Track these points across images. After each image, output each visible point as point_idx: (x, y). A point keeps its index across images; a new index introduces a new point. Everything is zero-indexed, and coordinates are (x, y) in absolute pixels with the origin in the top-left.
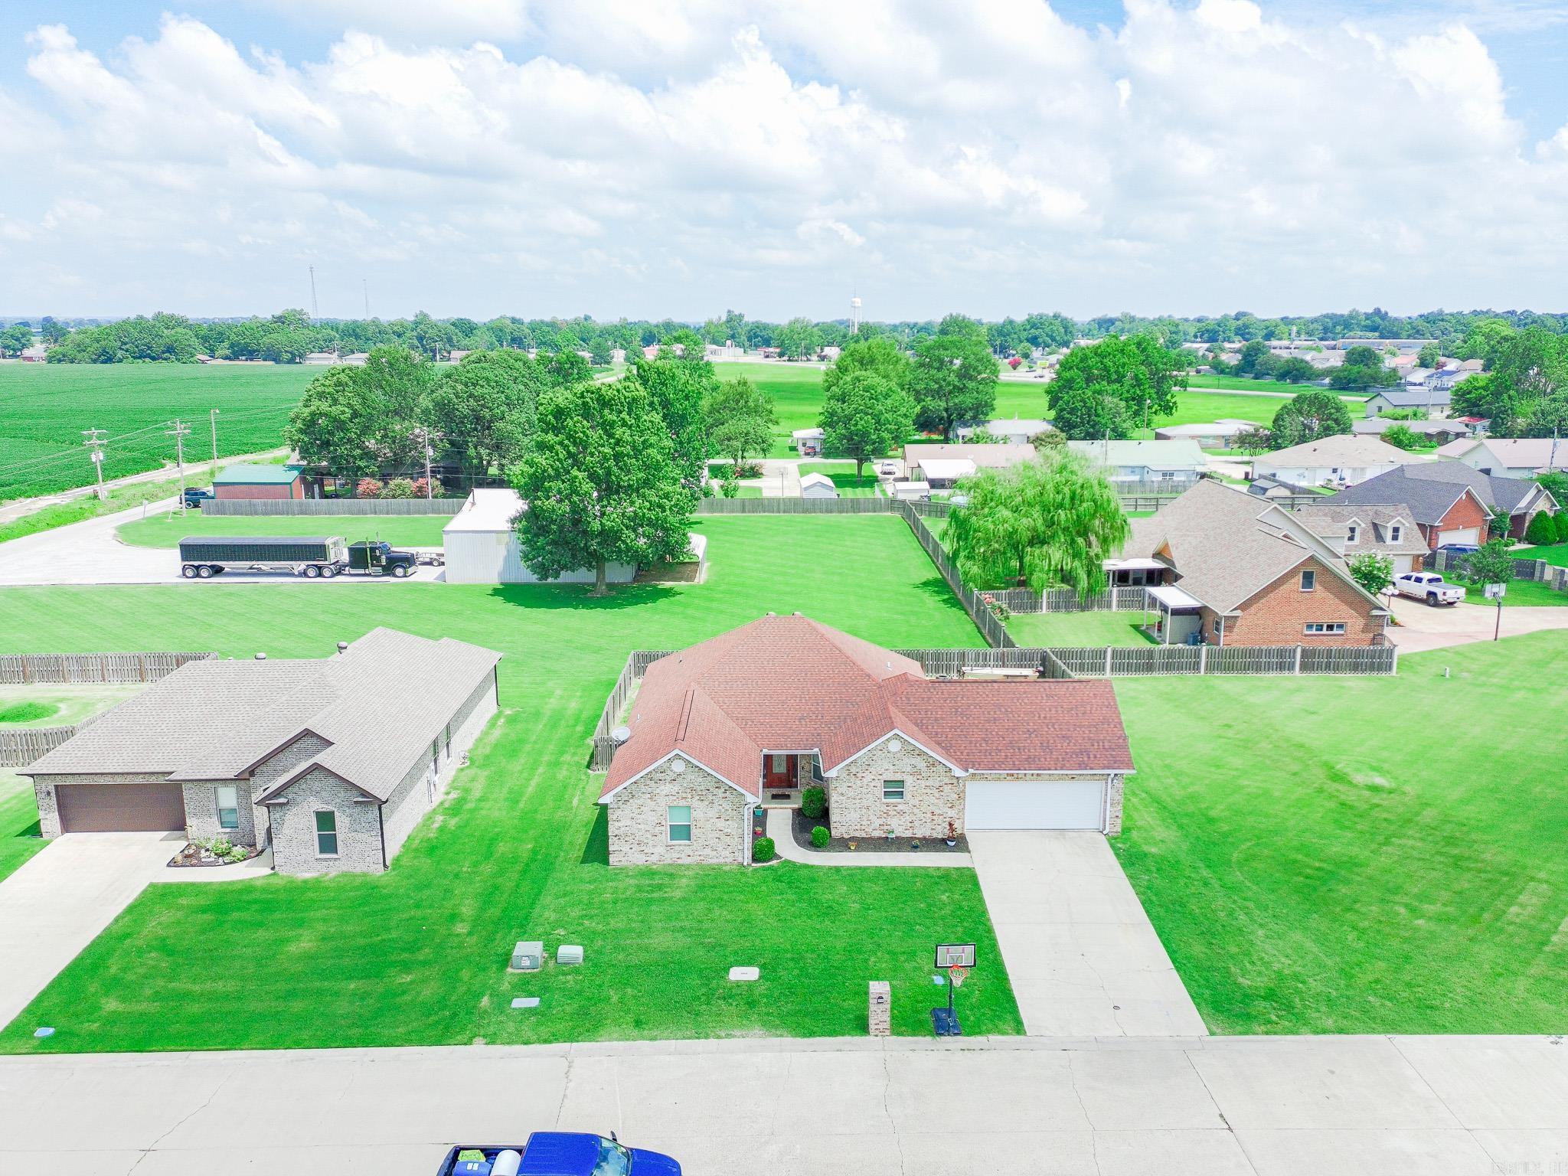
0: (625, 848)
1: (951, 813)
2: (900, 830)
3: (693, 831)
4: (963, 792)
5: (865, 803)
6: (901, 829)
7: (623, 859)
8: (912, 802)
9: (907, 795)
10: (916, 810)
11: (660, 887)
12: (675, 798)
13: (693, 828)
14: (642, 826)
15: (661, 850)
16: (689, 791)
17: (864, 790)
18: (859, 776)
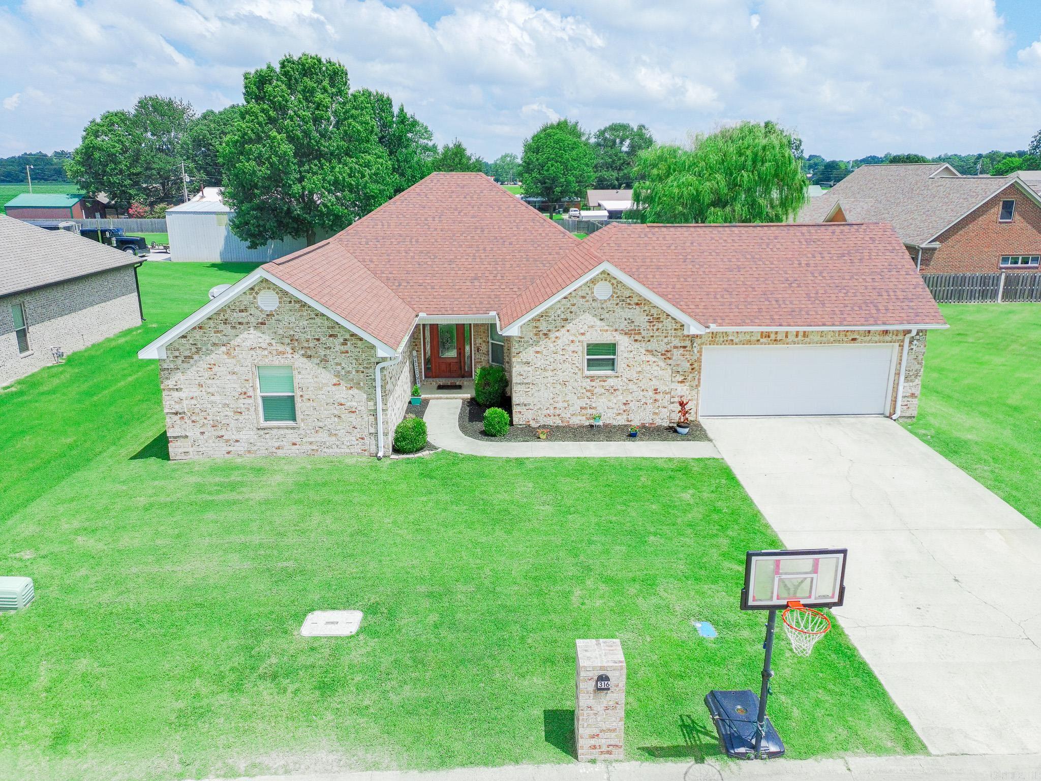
0: (193, 432)
1: (682, 390)
2: (611, 417)
3: (299, 405)
4: (699, 360)
5: (561, 376)
6: (610, 414)
7: (190, 450)
8: (628, 374)
9: (620, 364)
10: (632, 386)
11: (233, 486)
12: (266, 352)
13: (298, 400)
14: (217, 398)
15: (250, 435)
16: (287, 341)
17: (558, 357)
18: (552, 335)
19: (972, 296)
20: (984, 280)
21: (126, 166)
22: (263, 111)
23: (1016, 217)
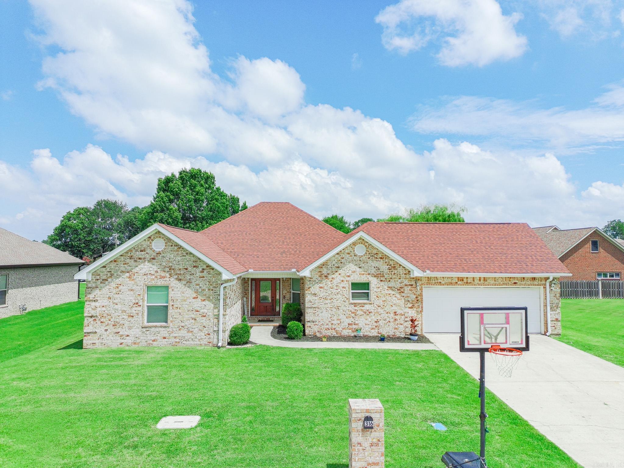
0: (100, 330)
1: (412, 313)
2: (366, 331)
3: (170, 311)
4: (421, 295)
5: (336, 303)
6: (367, 328)
7: (97, 341)
8: (377, 302)
9: (372, 296)
10: (379, 310)
11: (121, 359)
12: (153, 277)
13: (170, 308)
14: (119, 307)
15: (136, 331)
16: (167, 269)
17: (334, 291)
18: (330, 277)
19: (583, 295)
20: (589, 285)
21: (83, 236)
22: (166, 196)
23: (601, 250)
